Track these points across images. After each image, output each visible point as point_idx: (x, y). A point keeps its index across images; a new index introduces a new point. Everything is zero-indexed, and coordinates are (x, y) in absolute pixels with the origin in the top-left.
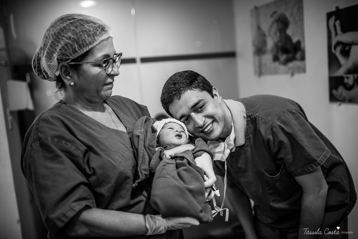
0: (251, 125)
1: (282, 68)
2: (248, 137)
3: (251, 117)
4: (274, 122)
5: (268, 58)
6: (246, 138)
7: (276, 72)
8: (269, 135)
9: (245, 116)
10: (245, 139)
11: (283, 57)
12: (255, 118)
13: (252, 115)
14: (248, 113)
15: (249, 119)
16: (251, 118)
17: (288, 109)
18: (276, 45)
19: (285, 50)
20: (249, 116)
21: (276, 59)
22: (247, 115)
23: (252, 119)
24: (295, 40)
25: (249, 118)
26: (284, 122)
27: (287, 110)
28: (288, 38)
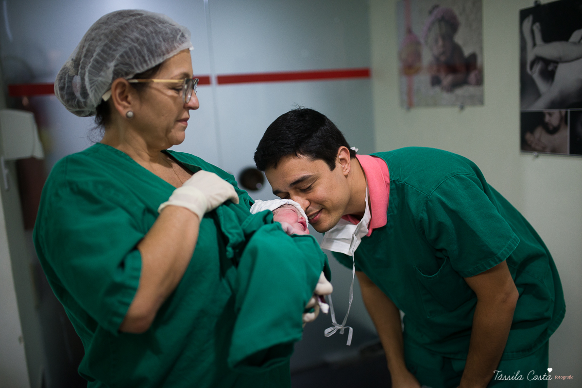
0: (396, 196)
1: (446, 96)
2: (392, 214)
3: (397, 182)
4: (430, 192)
5: (423, 79)
6: (389, 214)
7: (435, 103)
8: (422, 213)
9: (388, 181)
10: (388, 216)
11: (447, 79)
12: (403, 185)
13: (398, 179)
14: (393, 176)
15: (394, 186)
16: (396, 184)
17: (454, 173)
18: (437, 59)
19: (451, 69)
20: (394, 181)
21: (436, 81)
22: (390, 179)
23: (397, 187)
24: (467, 52)
25: (394, 184)
26: (445, 193)
27: (451, 174)
28: (457, 49)
